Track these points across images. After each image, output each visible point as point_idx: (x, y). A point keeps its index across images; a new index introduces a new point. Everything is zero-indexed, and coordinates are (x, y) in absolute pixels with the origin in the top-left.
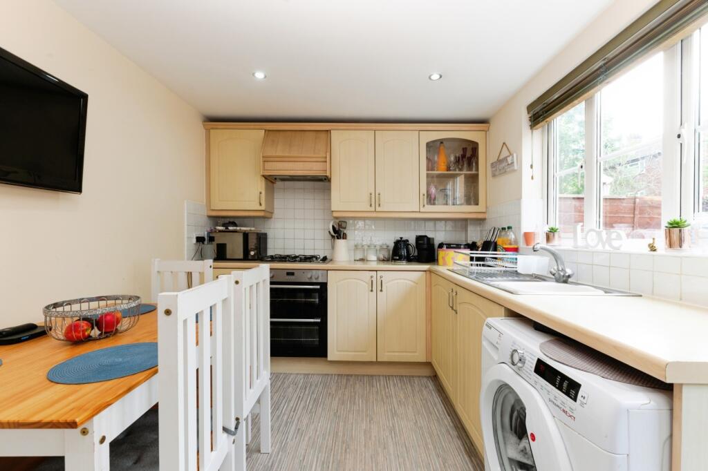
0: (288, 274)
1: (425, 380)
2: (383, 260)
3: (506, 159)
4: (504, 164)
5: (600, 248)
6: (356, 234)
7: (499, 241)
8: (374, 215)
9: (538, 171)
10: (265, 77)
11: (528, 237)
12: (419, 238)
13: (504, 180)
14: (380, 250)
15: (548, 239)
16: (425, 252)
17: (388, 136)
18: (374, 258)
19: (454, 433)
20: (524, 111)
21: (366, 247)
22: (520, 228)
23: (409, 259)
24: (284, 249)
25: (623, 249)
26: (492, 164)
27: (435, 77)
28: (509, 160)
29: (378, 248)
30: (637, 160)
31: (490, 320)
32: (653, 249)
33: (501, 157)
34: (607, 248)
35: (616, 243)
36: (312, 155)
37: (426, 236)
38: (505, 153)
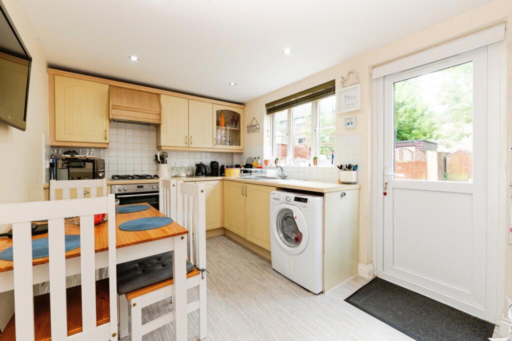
0: (138, 187)
1: (221, 237)
2: (190, 176)
3: (256, 125)
4: (255, 128)
5: (294, 166)
6: (171, 160)
7: (254, 164)
8: (188, 149)
9: (270, 133)
10: (138, 60)
11: (266, 162)
12: (212, 163)
13: (254, 135)
14: (187, 170)
15: (276, 163)
16: (215, 170)
17: (195, 103)
18: (185, 175)
19: (245, 250)
20: (264, 106)
21: (179, 169)
22: (263, 158)
23: (206, 175)
24: (126, 171)
25: (301, 166)
26: (248, 126)
27: (233, 84)
28: (258, 126)
29: (186, 169)
30: (283, 121)
31: (272, 192)
32: (310, 165)
33: (252, 124)
34: (297, 166)
35: (299, 164)
36: (150, 109)
37: (216, 162)
38: (254, 123)
